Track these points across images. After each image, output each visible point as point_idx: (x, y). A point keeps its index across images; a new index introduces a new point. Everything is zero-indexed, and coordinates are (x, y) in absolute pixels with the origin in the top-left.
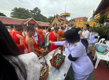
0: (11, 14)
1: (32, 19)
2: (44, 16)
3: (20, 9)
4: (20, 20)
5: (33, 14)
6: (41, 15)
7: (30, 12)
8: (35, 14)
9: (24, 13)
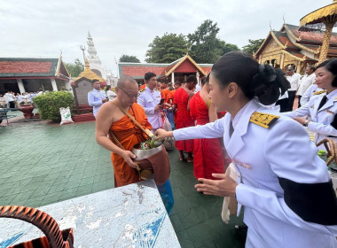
0: (147, 55)
1: (187, 59)
2: (228, 45)
3: (165, 37)
4: (160, 67)
5: (195, 43)
6: (217, 41)
7: (188, 39)
8: (201, 42)
9: (171, 46)
